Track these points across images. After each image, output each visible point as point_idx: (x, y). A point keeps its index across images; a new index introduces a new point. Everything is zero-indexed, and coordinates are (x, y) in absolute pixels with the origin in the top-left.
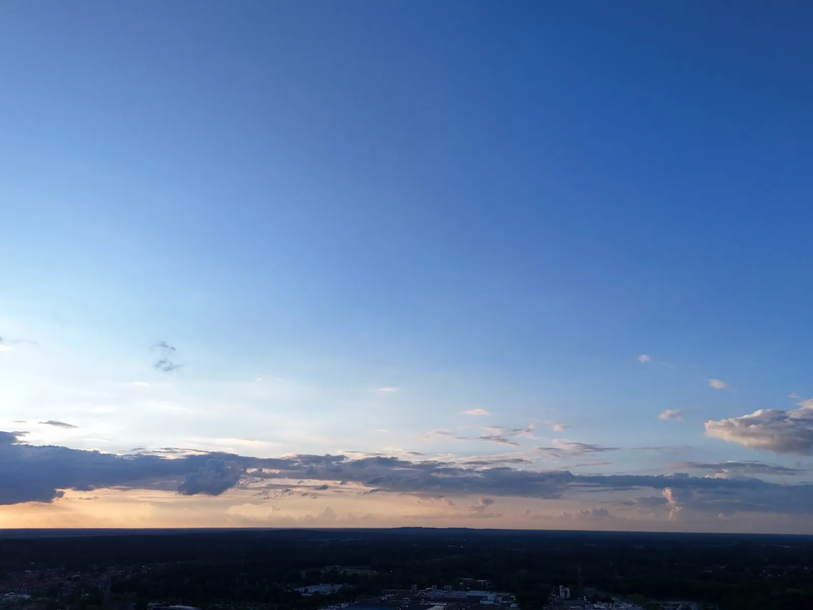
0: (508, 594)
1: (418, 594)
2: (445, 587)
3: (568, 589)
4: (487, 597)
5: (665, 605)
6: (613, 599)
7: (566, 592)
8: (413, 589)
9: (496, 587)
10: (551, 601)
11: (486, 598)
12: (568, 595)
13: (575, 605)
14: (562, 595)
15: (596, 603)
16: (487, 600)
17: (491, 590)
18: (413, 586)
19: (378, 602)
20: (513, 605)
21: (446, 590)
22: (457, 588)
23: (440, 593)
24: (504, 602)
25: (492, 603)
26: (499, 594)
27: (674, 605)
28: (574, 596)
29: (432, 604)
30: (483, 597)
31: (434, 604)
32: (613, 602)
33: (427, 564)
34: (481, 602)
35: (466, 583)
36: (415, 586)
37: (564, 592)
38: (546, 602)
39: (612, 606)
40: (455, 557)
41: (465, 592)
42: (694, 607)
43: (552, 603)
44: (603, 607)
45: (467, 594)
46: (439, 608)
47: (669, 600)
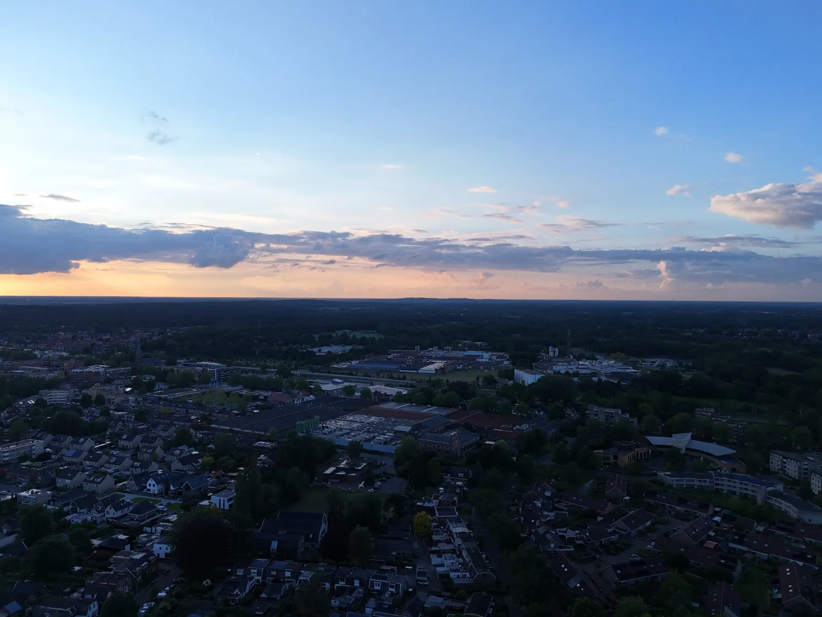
0: (501, 354)
1: (421, 353)
2: (445, 347)
3: (557, 350)
4: (482, 356)
5: (643, 362)
6: (597, 357)
7: (555, 352)
8: (416, 349)
9: (491, 348)
10: (540, 358)
12: (557, 354)
13: (561, 362)
14: (551, 354)
15: (581, 361)
16: (483, 358)
17: (487, 351)
18: (416, 347)
19: (385, 360)
20: (506, 362)
21: (447, 350)
22: (456, 349)
23: (440, 353)
24: (498, 360)
25: (487, 360)
26: (494, 353)
27: (652, 362)
28: (563, 354)
29: (433, 361)
30: (479, 356)
31: (435, 361)
32: (596, 360)
33: (429, 329)
34: (477, 360)
35: (464, 345)
36: (419, 347)
37: (553, 352)
38: (536, 360)
39: (595, 363)
40: (455, 323)
41: (463, 352)
42: (669, 364)
43: (541, 360)
44: (587, 364)
45: (465, 353)
46: (439, 364)
47: (647, 358)
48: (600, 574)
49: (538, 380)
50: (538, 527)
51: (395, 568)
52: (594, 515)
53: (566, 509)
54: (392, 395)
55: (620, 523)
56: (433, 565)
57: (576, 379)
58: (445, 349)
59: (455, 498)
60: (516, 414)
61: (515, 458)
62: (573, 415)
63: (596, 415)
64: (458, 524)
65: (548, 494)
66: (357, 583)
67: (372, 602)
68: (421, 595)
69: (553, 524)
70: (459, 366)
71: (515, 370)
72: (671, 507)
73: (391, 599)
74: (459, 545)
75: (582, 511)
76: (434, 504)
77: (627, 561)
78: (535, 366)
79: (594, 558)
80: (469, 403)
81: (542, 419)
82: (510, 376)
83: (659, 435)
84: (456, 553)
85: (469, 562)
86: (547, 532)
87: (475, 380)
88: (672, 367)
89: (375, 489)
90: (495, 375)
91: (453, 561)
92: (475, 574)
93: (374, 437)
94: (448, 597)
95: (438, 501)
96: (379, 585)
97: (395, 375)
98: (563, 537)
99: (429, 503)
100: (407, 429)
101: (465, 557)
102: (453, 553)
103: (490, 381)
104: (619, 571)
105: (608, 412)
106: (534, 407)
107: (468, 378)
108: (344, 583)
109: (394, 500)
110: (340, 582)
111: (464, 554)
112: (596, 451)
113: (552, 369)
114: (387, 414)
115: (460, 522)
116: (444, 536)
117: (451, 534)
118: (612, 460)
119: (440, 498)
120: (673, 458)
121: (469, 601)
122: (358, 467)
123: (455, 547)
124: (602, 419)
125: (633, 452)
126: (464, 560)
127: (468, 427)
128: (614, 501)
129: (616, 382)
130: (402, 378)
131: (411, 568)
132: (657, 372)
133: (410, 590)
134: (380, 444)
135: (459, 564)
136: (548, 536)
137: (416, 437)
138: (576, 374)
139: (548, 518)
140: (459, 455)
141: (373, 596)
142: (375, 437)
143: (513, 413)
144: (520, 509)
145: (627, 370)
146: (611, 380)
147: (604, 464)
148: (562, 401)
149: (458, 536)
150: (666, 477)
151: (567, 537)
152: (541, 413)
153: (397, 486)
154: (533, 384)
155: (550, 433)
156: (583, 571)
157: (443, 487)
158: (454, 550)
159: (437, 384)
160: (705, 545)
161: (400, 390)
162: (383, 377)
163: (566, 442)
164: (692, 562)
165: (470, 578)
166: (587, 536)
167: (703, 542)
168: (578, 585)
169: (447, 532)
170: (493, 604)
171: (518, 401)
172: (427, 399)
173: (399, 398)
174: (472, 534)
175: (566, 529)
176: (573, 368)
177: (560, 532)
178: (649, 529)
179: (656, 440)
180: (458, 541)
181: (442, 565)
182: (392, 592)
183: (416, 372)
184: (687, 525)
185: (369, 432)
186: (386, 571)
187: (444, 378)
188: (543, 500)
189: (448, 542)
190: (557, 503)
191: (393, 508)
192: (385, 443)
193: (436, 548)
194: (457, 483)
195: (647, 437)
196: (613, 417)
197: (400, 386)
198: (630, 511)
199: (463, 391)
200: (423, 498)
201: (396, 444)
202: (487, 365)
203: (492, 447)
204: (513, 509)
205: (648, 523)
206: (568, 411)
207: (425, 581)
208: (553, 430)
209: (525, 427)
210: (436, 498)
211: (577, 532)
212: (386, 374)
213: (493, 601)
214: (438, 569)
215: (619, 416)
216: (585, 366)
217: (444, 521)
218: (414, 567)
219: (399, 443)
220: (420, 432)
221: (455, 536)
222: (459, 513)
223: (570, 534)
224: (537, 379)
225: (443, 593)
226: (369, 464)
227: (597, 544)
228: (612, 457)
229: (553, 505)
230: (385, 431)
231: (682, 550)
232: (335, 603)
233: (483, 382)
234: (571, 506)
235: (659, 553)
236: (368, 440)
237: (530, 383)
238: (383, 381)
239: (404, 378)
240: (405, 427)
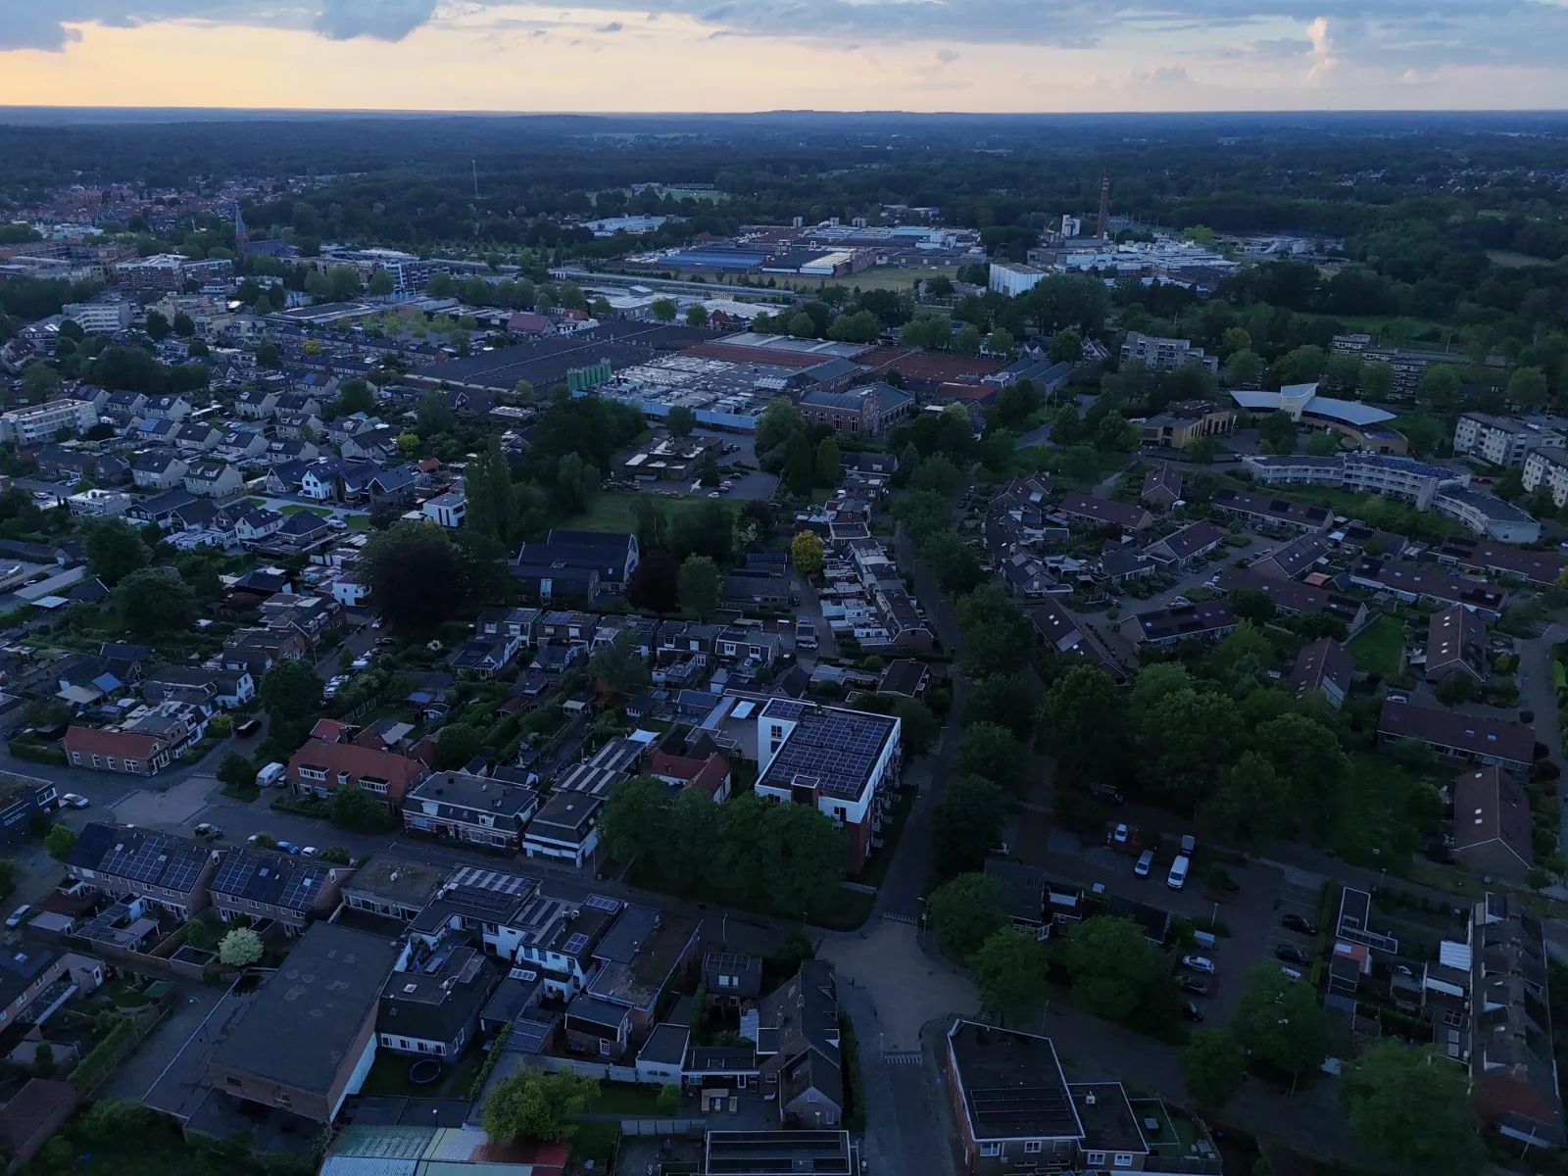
0: (966, 232)
1: (806, 232)
2: (854, 220)
3: (1077, 222)
4: (928, 237)
5: (1246, 244)
6: (1155, 235)
7: (1073, 227)
8: (795, 225)
9: (949, 221)
10: (1044, 241)
11: (927, 239)
12: (1076, 231)
13: (1082, 248)
14: (1066, 230)
15: (1124, 243)
16: (929, 242)
17: (939, 226)
18: (795, 219)
19: (734, 247)
20: (975, 250)
21: (856, 226)
22: (875, 222)
23: (846, 232)
24: (959, 244)
25: (938, 246)
26: (954, 231)
27: (1264, 244)
28: (1087, 232)
29: (829, 249)
30: (921, 237)
31: (833, 249)
32: (1154, 241)
33: (821, 180)
34: (917, 245)
35: (892, 213)
36: (800, 219)
37: (1070, 225)
38: (1035, 245)
39: (1152, 248)
40: (875, 166)
41: (890, 229)
42: (1299, 246)
43: (1045, 245)
44: (1134, 249)
45: (894, 232)
46: (840, 256)
47: (1257, 236)
48: (1117, 629)
49: (1036, 284)
50: (1012, 554)
51: (760, 622)
52: (1115, 532)
53: (1065, 523)
54: (748, 319)
55: (1162, 546)
56: (826, 617)
57: (1109, 282)
58: (854, 223)
59: (867, 508)
60: (987, 352)
61: (979, 436)
62: (1096, 353)
63: (1141, 352)
64: (870, 551)
65: (1036, 498)
66: (694, 646)
67: (721, 675)
68: (805, 664)
69: (1040, 550)
70: (881, 258)
71: (992, 266)
72: (1257, 517)
73: (754, 670)
74: (871, 585)
75: (1095, 527)
76: (827, 517)
77: (1164, 607)
78: (1032, 256)
79: (1109, 604)
80: (899, 333)
81: (1036, 362)
82: (980, 276)
83: (1256, 389)
84: (865, 598)
85: (888, 611)
86: (1028, 563)
87: (912, 286)
88: (1302, 253)
89: (720, 492)
90: (951, 275)
91: (861, 611)
92: (897, 630)
93: (716, 400)
94: (850, 667)
95: (835, 512)
96: (732, 649)
97: (754, 279)
98: (1055, 571)
99: (818, 515)
100: (779, 384)
101: (881, 604)
102: (859, 599)
103: (941, 289)
104: (1149, 624)
105: (1164, 347)
106: (1023, 338)
107: (897, 284)
108: (673, 646)
109: (755, 512)
110: (666, 645)
111: (880, 599)
112: (1133, 420)
113: (1064, 263)
114: (740, 355)
115: (874, 547)
116: (845, 571)
117: (857, 568)
118: (1160, 436)
119: (839, 509)
120: (1277, 431)
121: (885, 672)
122: (688, 454)
123: (863, 588)
124: (1151, 358)
125: (1202, 421)
126: (879, 607)
127: (894, 379)
128: (1155, 508)
129: (1187, 286)
130: (767, 284)
131: (788, 622)
132: (1272, 264)
133: (786, 656)
134: (729, 412)
135: (871, 615)
136: (1031, 570)
137: (795, 398)
138: (1111, 272)
139: (1033, 540)
140: (875, 430)
141: (723, 665)
142: (718, 399)
143: (982, 352)
144: (983, 525)
145: (1212, 263)
146: (1177, 283)
147: (1145, 443)
148: (1078, 326)
149: (870, 570)
150: (1256, 464)
151: (1063, 570)
152: (1036, 350)
153: (761, 487)
154: (1025, 292)
155: (1049, 389)
156: (1087, 624)
157: (844, 488)
158: (861, 593)
159: (838, 294)
160: (1306, 580)
161: (764, 309)
162: (731, 284)
163: (1078, 404)
164: (1279, 608)
165: (888, 637)
166: (1099, 569)
167: (1304, 575)
168: (1076, 647)
169: (849, 564)
170: (927, 676)
171: (992, 327)
172: (818, 328)
173: (763, 326)
174: (894, 568)
175: (1062, 557)
176: (1105, 259)
177: (1052, 562)
178: (1213, 556)
179: (1247, 398)
180: (870, 579)
181: (842, 618)
182: (755, 660)
183: (795, 271)
184: (1281, 547)
185: (706, 390)
186: (744, 626)
187: (850, 285)
188: (1026, 508)
189: (852, 580)
190: (1051, 513)
191: (754, 526)
192: (737, 411)
193: (831, 591)
194: (871, 482)
195: (1233, 393)
196: (1172, 355)
197: (764, 300)
198: (1183, 525)
199: (887, 309)
200: (809, 508)
201: (757, 413)
202: (936, 256)
203: (938, 417)
204: (970, 524)
205: (1212, 546)
206: (1088, 346)
207: (812, 643)
208: (1056, 382)
209: (1002, 377)
210: (832, 507)
211: (1084, 561)
212: (735, 277)
213: (928, 672)
214: (834, 624)
215: (1184, 353)
216: (1131, 256)
217: (846, 545)
218: (793, 619)
219: (763, 411)
220: (803, 390)
221: (864, 571)
222: (872, 533)
223: (1070, 565)
224: (1033, 284)
225: (841, 661)
226: (708, 449)
227: (1115, 580)
228: (1161, 430)
229: (1043, 516)
230: (737, 389)
231: (1266, 588)
232: (658, 676)
233: (927, 291)
234: (1076, 517)
235: (1224, 594)
236: (705, 406)
237: (1019, 291)
238: (729, 290)
239: (772, 284)
240: (774, 380)
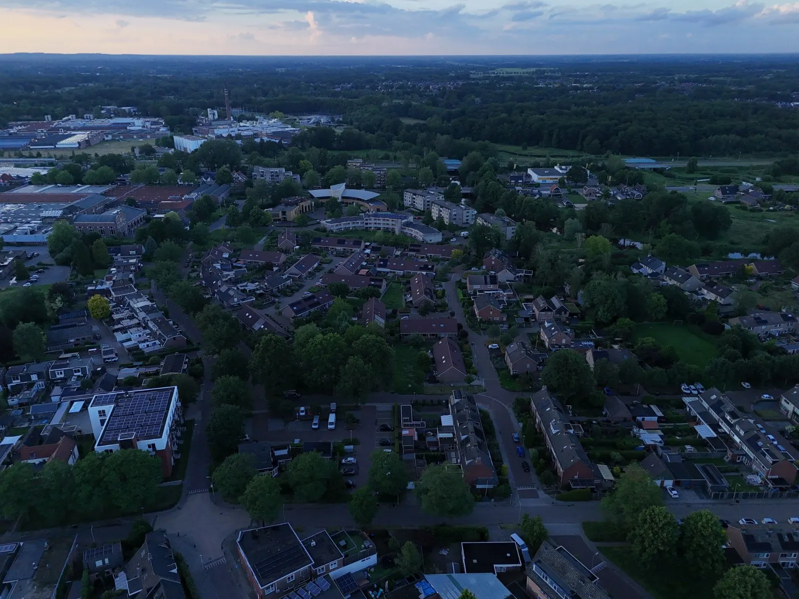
0: (156, 119)
1: (55, 124)
2: (85, 116)
3: (216, 112)
4: (133, 123)
5: (300, 119)
6: (256, 117)
7: (214, 114)
8: (47, 120)
9: (145, 114)
10: (200, 122)
11: (134, 125)
12: (216, 117)
13: (220, 125)
14: (210, 117)
15: (242, 122)
16: (135, 126)
17: (139, 117)
18: (46, 117)
19: (7, 135)
20: (162, 129)
21: (87, 119)
22: (99, 116)
23: (80, 122)
24: (153, 127)
25: (140, 128)
26: (147, 119)
27: (308, 119)
28: (222, 117)
29: (73, 133)
30: (130, 123)
31: (75, 133)
32: (257, 120)
33: (58, 94)
34: (128, 128)
35: (109, 111)
36: (49, 116)
37: (212, 114)
38: (196, 125)
39: (256, 124)
40: (90, 85)
41: (109, 120)
42: (323, 120)
43: (201, 125)
44: (247, 125)
45: (112, 121)
46: (81, 136)
47: (304, 116)
48: (280, 313)
49: (201, 146)
50: (220, 286)
51: (76, 354)
52: (269, 266)
53: (244, 266)
54: (27, 177)
55: (293, 269)
56: (119, 342)
57: (239, 142)
58: (85, 118)
59: (131, 276)
60: (182, 183)
61: (188, 228)
62: (240, 178)
63: (262, 176)
64: (139, 300)
65: (226, 255)
66: (34, 377)
67: (57, 390)
68: (111, 371)
69: (235, 282)
70: (107, 136)
71: (174, 137)
72: (333, 248)
73: (79, 382)
74: (143, 318)
75: (259, 265)
76: (108, 285)
77: (301, 298)
78: (195, 131)
79: (274, 302)
80: (128, 177)
81: (210, 185)
82: (170, 144)
83: (319, 188)
84: (142, 326)
85: (157, 330)
86: (229, 289)
87: (130, 151)
88: (326, 123)
89: (31, 282)
90: (152, 143)
91: (141, 334)
92: (165, 340)
93: (16, 227)
94: (141, 366)
95: (112, 282)
96: (61, 373)
97: (26, 153)
98: (244, 291)
99: (102, 285)
100: (58, 213)
101: (152, 327)
102: (138, 327)
103: (148, 151)
104: (295, 308)
105: (273, 172)
106: (200, 174)
107: (121, 150)
108: (19, 381)
109: (57, 290)
110: (14, 382)
111: (151, 324)
112: (266, 210)
113: (214, 134)
114: (27, 199)
115: (141, 297)
116: (126, 313)
117: (133, 310)
118: (281, 216)
119: (114, 279)
120: (333, 207)
121: (162, 364)
122: (2, 263)
123: (139, 320)
124: (268, 178)
125: (299, 206)
126: (151, 329)
127: (132, 203)
128: (286, 252)
129: (277, 141)
130: (35, 156)
131: (96, 349)
132: (313, 129)
133: (99, 369)
134: (26, 234)
135: (147, 335)
136: (231, 293)
137: (71, 221)
138: (239, 137)
139: (229, 277)
140: (126, 232)
141: (57, 384)
142: (17, 227)
143: (180, 183)
144: (201, 274)
145: (287, 129)
146: (272, 140)
147: (274, 220)
148: (228, 165)
149: (141, 310)
150: (328, 224)
151: (248, 290)
152: (209, 180)
153: (60, 275)
154: (196, 150)
155: (220, 199)
156: (265, 314)
157: (114, 267)
158: (139, 324)
159: (85, 158)
160: (359, 273)
161: (37, 171)
162: (10, 157)
163: (237, 205)
164: (351, 288)
165: (160, 345)
166: (266, 286)
167: (358, 271)
168: (262, 327)
169: (128, 309)
170: (187, 360)
171: (182, 170)
172: (76, 178)
173: (38, 180)
174: (155, 306)
175: (246, 283)
176: (234, 130)
177: (241, 286)
178: (318, 269)
179: (317, 193)
180: (142, 315)
181: (130, 340)
182: (79, 376)
183: (53, 147)
184: (346, 260)
185: (8, 222)
186: (67, 358)
187: (91, 152)
188: (222, 262)
189: (131, 318)
190: (236, 262)
191: (60, 298)
192: (32, 232)
193: (119, 326)
194: (131, 261)
195: (310, 191)
196: (278, 176)
197: (36, 165)
198: (301, 257)
199: (118, 165)
200: (94, 282)
201: (46, 232)
202: (141, 134)
203: (162, 221)
204: (193, 275)
205: (316, 265)
206: (235, 175)
207: (113, 358)
208: (222, 195)
209: (194, 195)
210: (109, 279)
211: (257, 283)
212: (12, 154)
213: (187, 358)
214: (125, 344)
215: (284, 174)
216: (247, 128)
217: (123, 299)
218: (98, 347)
219: (51, 230)
220: (74, 215)
221: (138, 311)
222: (138, 289)
223: (251, 286)
224: (199, 145)
225: (135, 364)
226: (17, 257)
227: (275, 290)
228: (280, 213)
229: (232, 264)
230: (29, 219)
231: (343, 280)
232: (13, 401)
233: (140, 153)
234: (249, 262)
235: (326, 286)
236: (7, 232)
237: (192, 150)
238: (10, 161)
239: (39, 155)
240: (54, 211)
